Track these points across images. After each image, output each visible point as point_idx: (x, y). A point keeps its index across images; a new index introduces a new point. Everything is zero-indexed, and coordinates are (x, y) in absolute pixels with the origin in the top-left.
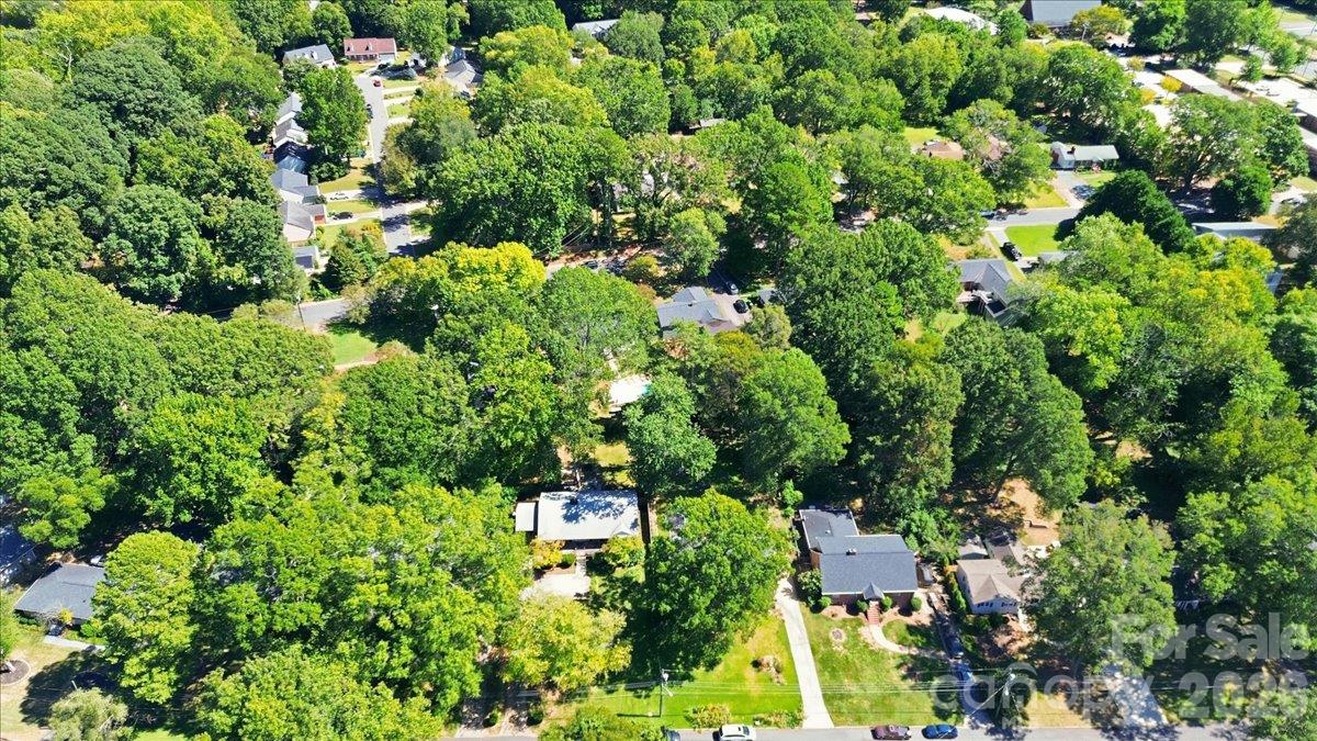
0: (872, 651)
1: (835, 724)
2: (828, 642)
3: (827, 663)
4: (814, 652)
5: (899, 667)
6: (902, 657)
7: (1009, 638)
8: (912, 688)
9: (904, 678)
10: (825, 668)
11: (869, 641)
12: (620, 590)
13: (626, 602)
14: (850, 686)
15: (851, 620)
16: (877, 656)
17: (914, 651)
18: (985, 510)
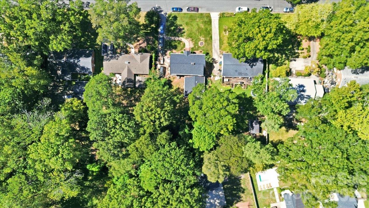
0: (191, 38)
1: (210, 13)
2: (206, 41)
3: (208, 34)
4: (211, 37)
5: (184, 32)
6: (182, 36)
7: (141, 45)
8: (181, 25)
9: (183, 29)
10: (209, 31)
11: (191, 42)
12: (279, 62)
13: (277, 56)
14: (202, 26)
15: (195, 50)
16: (190, 36)
17: (177, 39)
18: (127, 103)
